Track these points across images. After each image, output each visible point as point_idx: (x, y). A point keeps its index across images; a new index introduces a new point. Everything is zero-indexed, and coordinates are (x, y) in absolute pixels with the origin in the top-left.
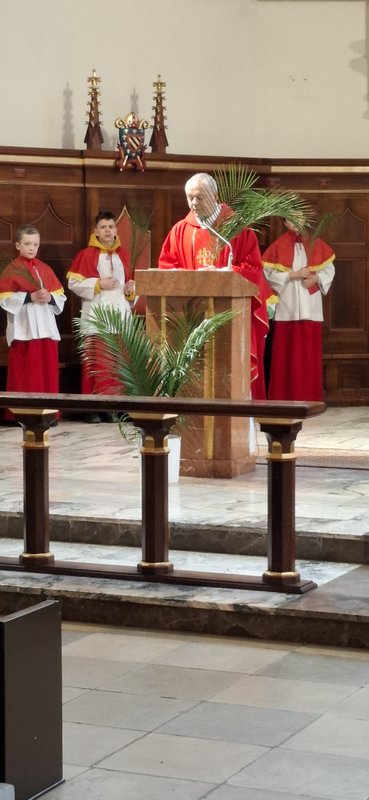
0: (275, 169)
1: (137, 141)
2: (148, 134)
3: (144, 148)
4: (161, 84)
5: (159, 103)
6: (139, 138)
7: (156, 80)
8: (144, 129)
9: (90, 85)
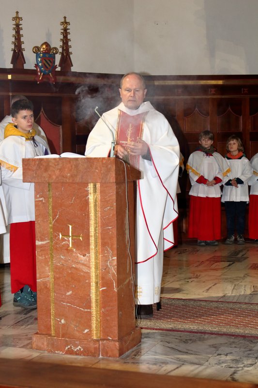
1: (50, 63)
2: (58, 58)
3: (56, 67)
4: (67, 23)
5: (65, 37)
6: (51, 60)
7: (63, 21)
8: (54, 54)
9: (14, 22)
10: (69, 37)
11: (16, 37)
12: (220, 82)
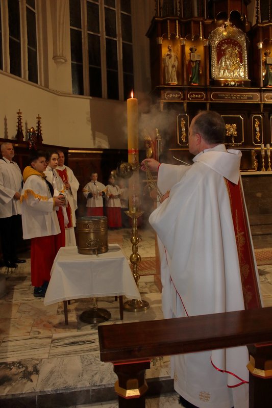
0: (70, 151)
1: (35, 138)
5: (39, 125)
7: (38, 116)
9: (18, 115)
10: (41, 125)
11: (19, 123)
12: (102, 152)
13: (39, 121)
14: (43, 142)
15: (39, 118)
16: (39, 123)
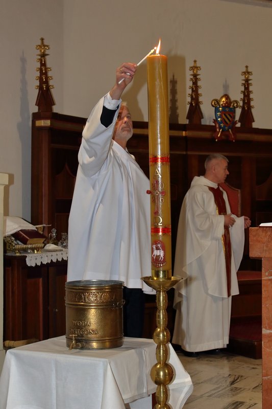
1: (230, 118)
2: (238, 112)
3: (236, 123)
4: (248, 73)
5: (247, 88)
6: (231, 115)
7: (245, 70)
8: (235, 108)
9: (191, 72)
10: (251, 88)
11: (193, 89)
13: (247, 80)
14: (255, 125)
15: (247, 73)
16: (247, 84)
